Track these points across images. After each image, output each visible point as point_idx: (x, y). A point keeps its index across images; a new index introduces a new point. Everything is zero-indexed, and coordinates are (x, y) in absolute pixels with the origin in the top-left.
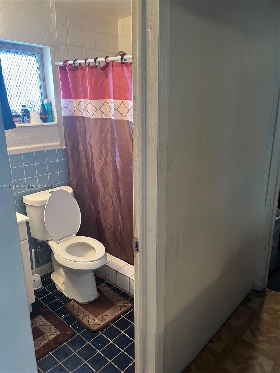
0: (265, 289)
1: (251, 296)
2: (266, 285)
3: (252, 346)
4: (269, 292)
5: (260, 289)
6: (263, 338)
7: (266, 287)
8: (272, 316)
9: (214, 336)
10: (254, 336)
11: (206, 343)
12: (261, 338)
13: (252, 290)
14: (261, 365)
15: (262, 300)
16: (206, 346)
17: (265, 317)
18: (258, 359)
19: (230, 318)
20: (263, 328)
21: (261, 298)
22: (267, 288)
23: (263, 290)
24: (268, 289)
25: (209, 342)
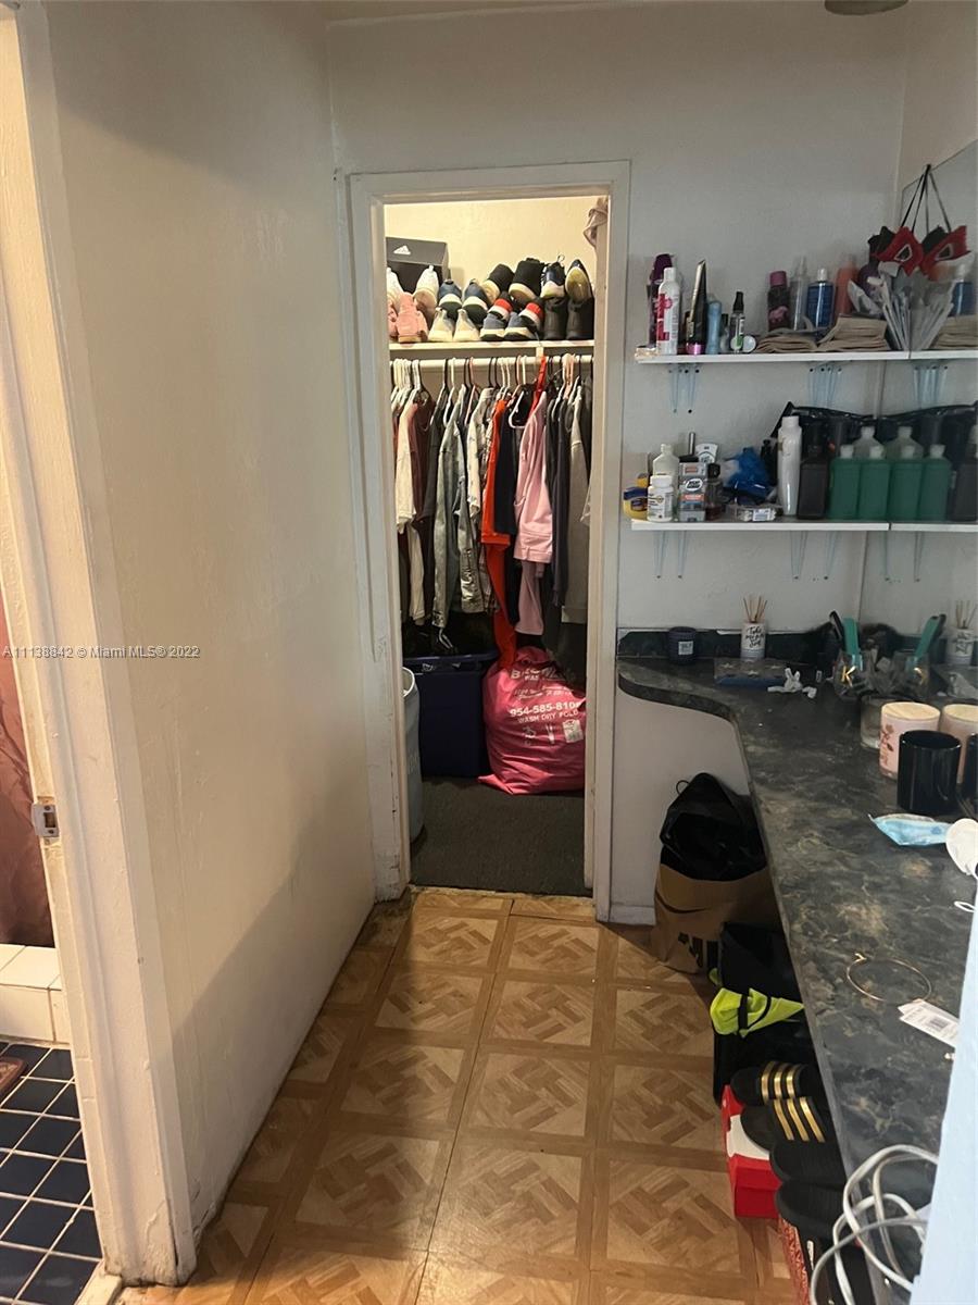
0: (407, 890)
1: (377, 919)
2: (408, 880)
3: (403, 1036)
4: (417, 894)
5: (395, 894)
6: (429, 1006)
7: (411, 882)
8: (436, 948)
9: (302, 1048)
10: (404, 1008)
11: (284, 1074)
12: (420, 1009)
13: (375, 904)
14: (436, 1070)
15: (406, 919)
16: (285, 1081)
17: (421, 955)
18: (426, 1057)
19: (334, 989)
20: (422, 983)
21: (401, 915)
22: (410, 886)
23: (403, 895)
24: (414, 889)
25: (292, 1068)
